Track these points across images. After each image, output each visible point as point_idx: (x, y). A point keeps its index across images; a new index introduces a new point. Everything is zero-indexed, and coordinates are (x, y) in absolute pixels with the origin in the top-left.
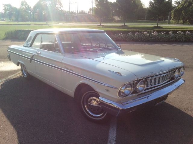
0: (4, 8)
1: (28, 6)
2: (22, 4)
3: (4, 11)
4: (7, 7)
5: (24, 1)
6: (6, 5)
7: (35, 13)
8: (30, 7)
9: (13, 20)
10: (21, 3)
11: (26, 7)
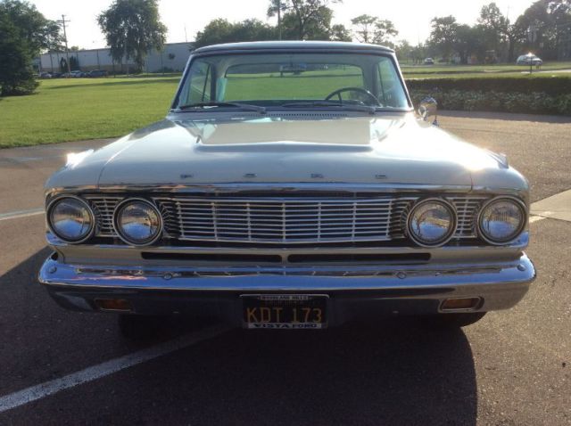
0: (434, 29)
1: (502, 19)
2: (484, 16)
3: (433, 37)
4: (442, 25)
5: (493, 5)
6: (440, 21)
7: (518, 38)
8: (508, 21)
9: (453, 62)
10: (480, 10)
11: (493, 22)
